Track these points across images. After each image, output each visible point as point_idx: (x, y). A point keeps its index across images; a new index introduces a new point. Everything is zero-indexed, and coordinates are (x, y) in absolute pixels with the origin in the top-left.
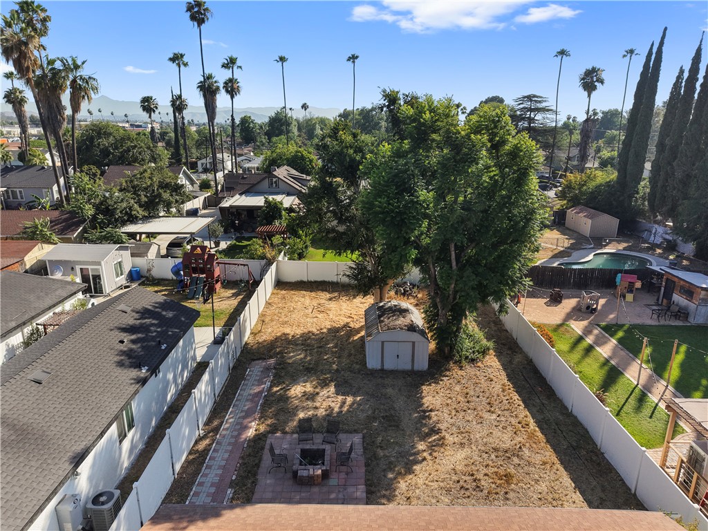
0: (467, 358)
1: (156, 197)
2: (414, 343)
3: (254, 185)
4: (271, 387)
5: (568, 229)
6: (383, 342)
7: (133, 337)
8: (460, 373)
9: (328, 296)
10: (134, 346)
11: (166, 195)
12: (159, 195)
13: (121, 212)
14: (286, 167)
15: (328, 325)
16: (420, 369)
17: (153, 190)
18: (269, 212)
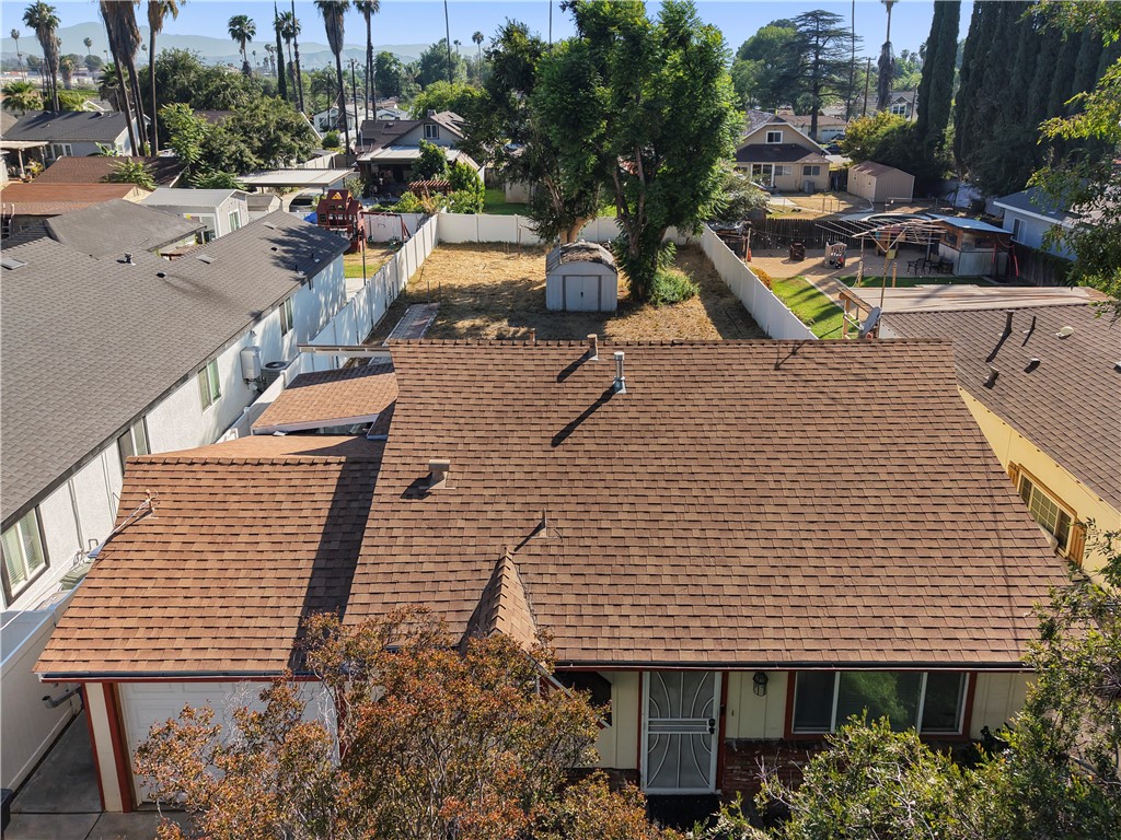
0: (664, 300)
1: (272, 141)
2: (600, 277)
3: (402, 136)
4: (435, 321)
5: (850, 194)
6: (564, 277)
7: (285, 248)
8: (653, 312)
9: (505, 256)
10: (286, 255)
11: (286, 139)
12: (278, 139)
13: (229, 158)
14: (448, 113)
15: (503, 278)
16: (608, 309)
17: (269, 132)
18: (425, 164)
